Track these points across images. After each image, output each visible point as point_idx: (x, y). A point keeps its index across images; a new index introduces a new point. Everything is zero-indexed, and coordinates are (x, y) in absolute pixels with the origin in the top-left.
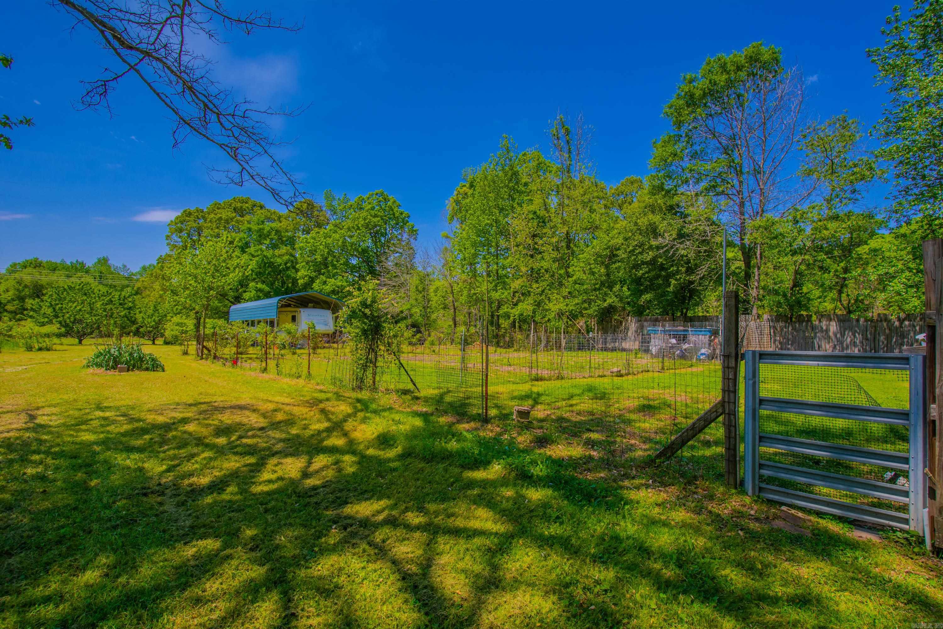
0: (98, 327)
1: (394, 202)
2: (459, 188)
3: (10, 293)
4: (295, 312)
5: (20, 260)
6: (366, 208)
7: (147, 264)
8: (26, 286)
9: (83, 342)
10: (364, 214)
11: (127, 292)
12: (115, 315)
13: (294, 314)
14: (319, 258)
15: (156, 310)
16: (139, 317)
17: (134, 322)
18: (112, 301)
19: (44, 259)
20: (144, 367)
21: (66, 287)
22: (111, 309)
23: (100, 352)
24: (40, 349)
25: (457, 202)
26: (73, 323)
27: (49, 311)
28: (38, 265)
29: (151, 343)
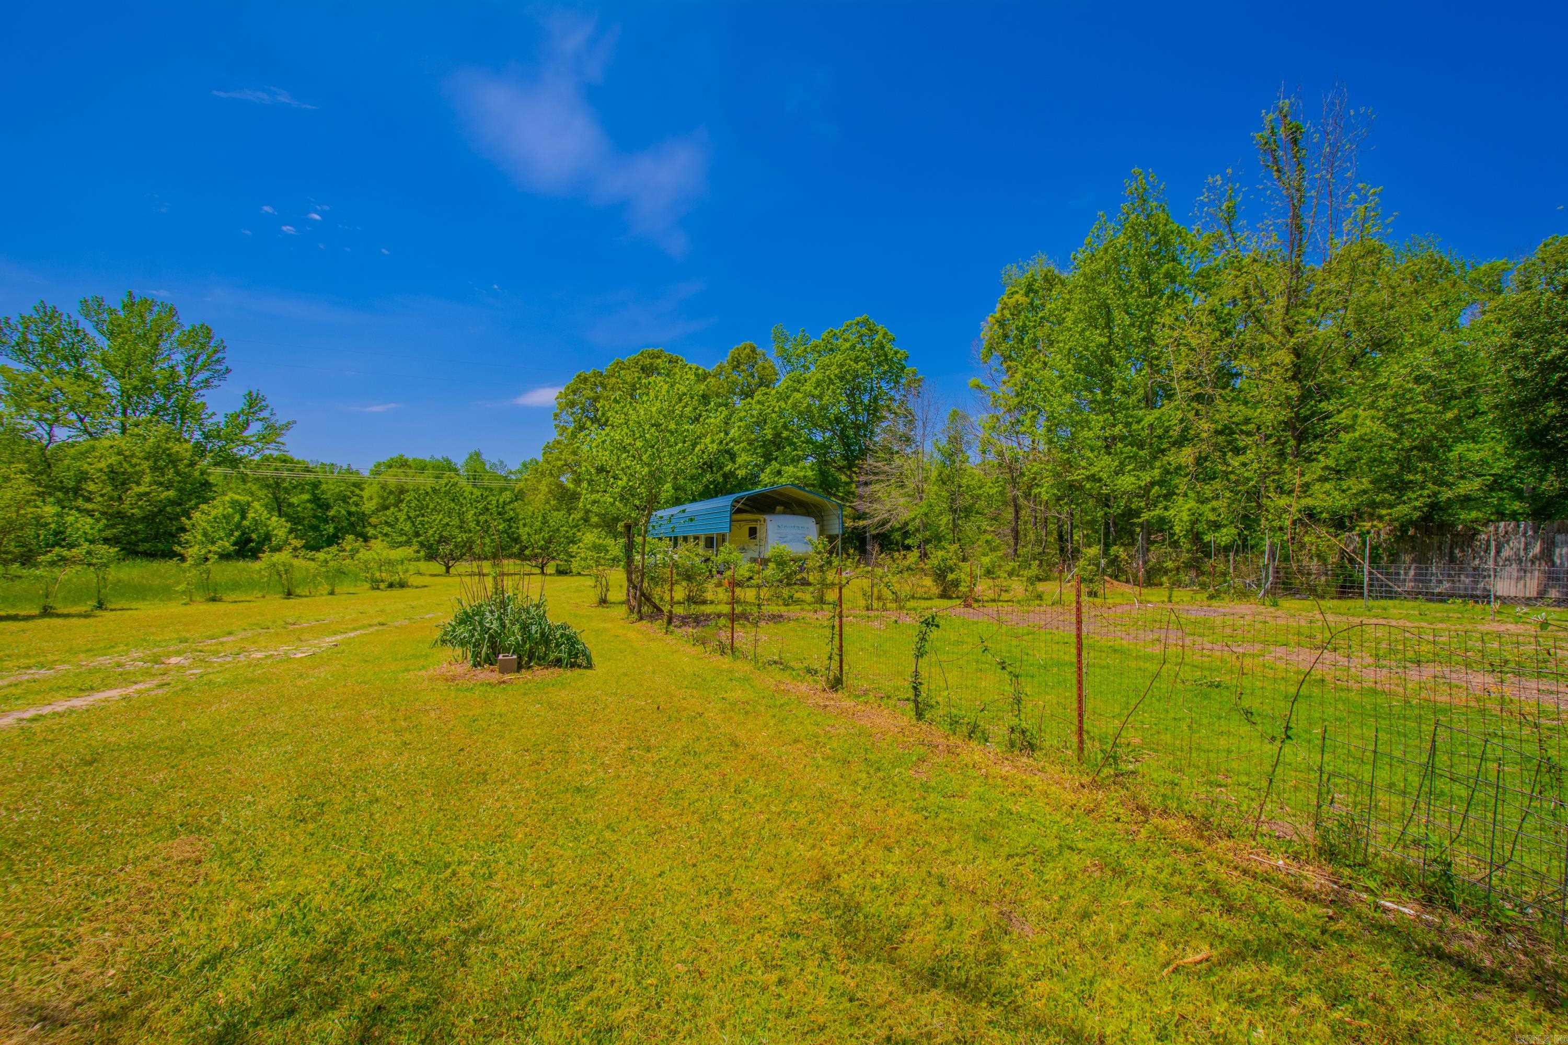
0: (471, 548)
1: (886, 334)
2: (1005, 297)
3: (374, 501)
4: (756, 521)
5: (385, 459)
6: (843, 348)
7: (528, 460)
8: (391, 492)
9: (452, 570)
10: (839, 357)
11: (507, 496)
12: (491, 531)
13: (753, 525)
14: (769, 433)
15: (545, 522)
16: (523, 532)
17: (517, 540)
18: (488, 509)
19: (410, 456)
20: (552, 657)
21: (429, 490)
22: (486, 521)
23: (466, 613)
24: (391, 586)
25: (1002, 323)
26: (439, 542)
27: (408, 527)
28: (404, 464)
29: (538, 571)
